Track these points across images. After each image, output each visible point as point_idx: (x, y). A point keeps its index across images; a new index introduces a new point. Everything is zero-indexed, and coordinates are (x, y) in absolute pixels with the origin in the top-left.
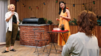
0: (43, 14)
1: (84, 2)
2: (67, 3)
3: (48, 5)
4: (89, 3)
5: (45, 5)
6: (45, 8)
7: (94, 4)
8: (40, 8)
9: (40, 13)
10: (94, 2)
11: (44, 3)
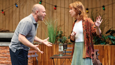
0: (14, 23)
1: (88, 5)
2: (59, 6)
3: (23, 8)
4: (96, 8)
5: (17, 7)
6: (17, 14)
7: (104, 10)
8: (7, 13)
9: (7, 21)
10: (104, 7)
11: (16, 4)
